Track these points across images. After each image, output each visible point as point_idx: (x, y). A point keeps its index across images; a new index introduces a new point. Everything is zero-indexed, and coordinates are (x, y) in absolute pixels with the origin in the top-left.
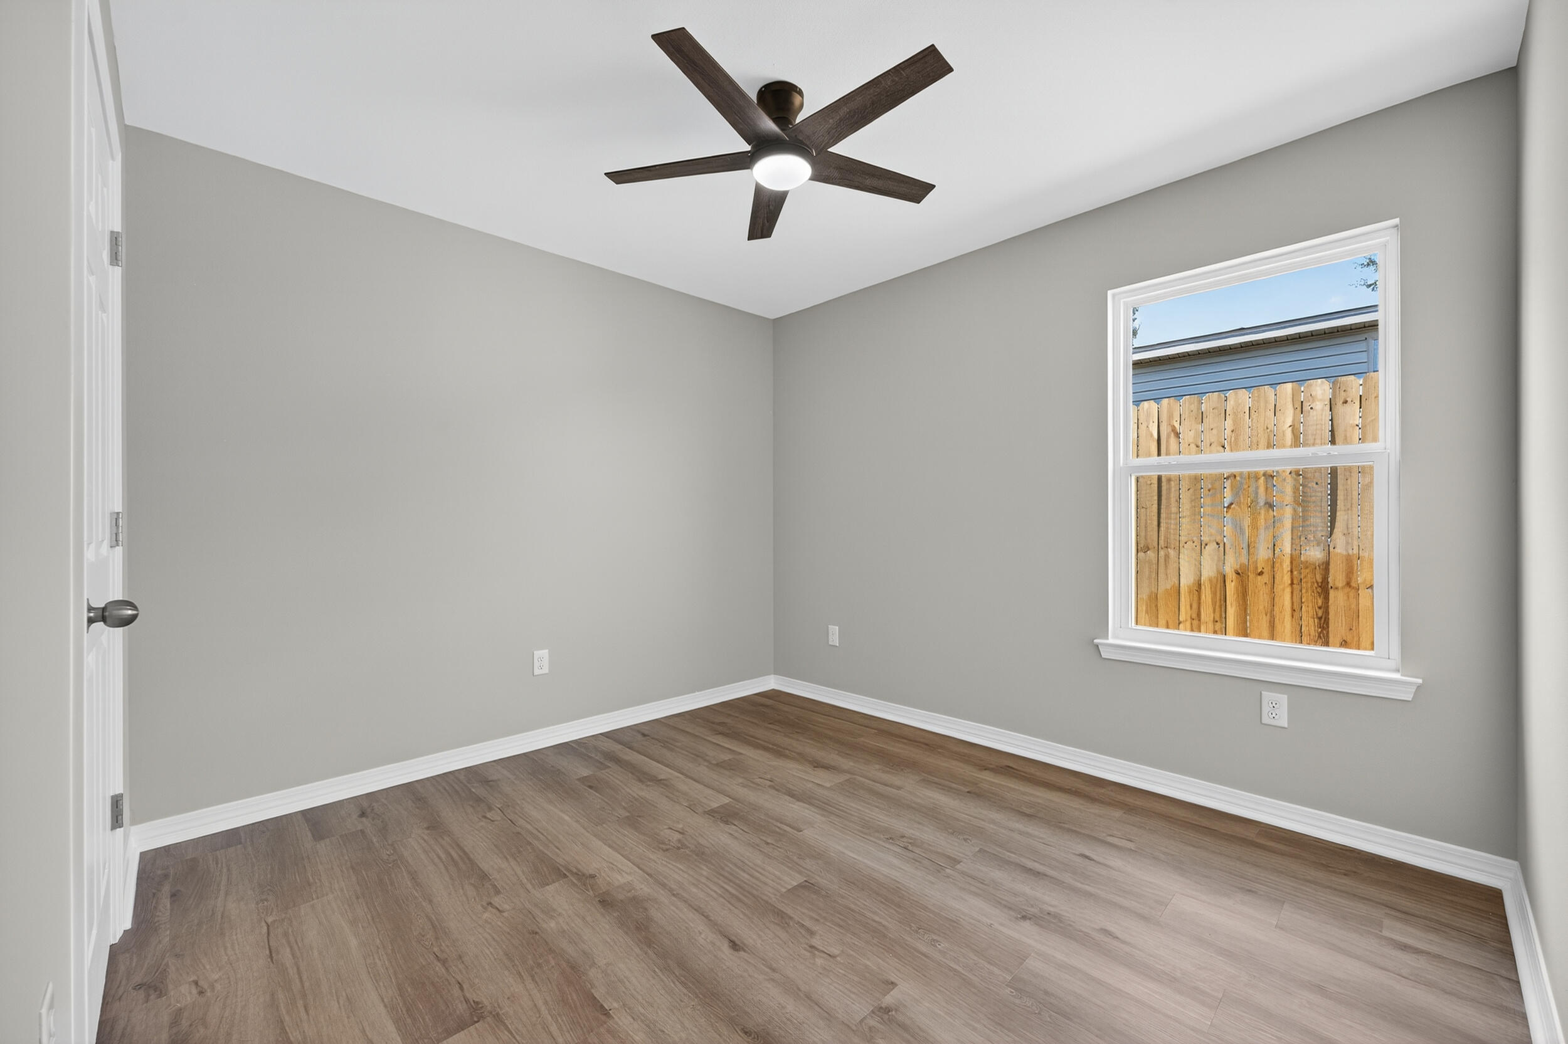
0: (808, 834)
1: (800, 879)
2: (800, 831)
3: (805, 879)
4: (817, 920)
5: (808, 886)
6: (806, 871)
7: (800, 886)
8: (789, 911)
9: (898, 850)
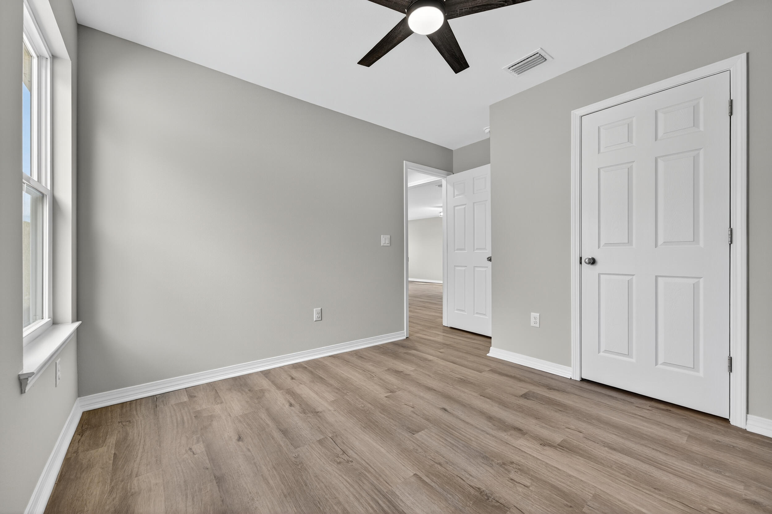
0: (409, 471)
1: (417, 436)
2: (415, 475)
3: (414, 435)
4: (410, 416)
5: (413, 432)
6: (413, 440)
7: (418, 432)
8: (423, 421)
9: (350, 452)
